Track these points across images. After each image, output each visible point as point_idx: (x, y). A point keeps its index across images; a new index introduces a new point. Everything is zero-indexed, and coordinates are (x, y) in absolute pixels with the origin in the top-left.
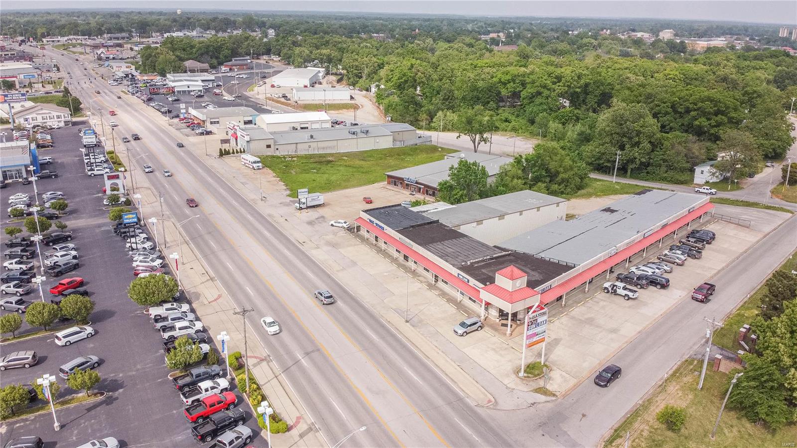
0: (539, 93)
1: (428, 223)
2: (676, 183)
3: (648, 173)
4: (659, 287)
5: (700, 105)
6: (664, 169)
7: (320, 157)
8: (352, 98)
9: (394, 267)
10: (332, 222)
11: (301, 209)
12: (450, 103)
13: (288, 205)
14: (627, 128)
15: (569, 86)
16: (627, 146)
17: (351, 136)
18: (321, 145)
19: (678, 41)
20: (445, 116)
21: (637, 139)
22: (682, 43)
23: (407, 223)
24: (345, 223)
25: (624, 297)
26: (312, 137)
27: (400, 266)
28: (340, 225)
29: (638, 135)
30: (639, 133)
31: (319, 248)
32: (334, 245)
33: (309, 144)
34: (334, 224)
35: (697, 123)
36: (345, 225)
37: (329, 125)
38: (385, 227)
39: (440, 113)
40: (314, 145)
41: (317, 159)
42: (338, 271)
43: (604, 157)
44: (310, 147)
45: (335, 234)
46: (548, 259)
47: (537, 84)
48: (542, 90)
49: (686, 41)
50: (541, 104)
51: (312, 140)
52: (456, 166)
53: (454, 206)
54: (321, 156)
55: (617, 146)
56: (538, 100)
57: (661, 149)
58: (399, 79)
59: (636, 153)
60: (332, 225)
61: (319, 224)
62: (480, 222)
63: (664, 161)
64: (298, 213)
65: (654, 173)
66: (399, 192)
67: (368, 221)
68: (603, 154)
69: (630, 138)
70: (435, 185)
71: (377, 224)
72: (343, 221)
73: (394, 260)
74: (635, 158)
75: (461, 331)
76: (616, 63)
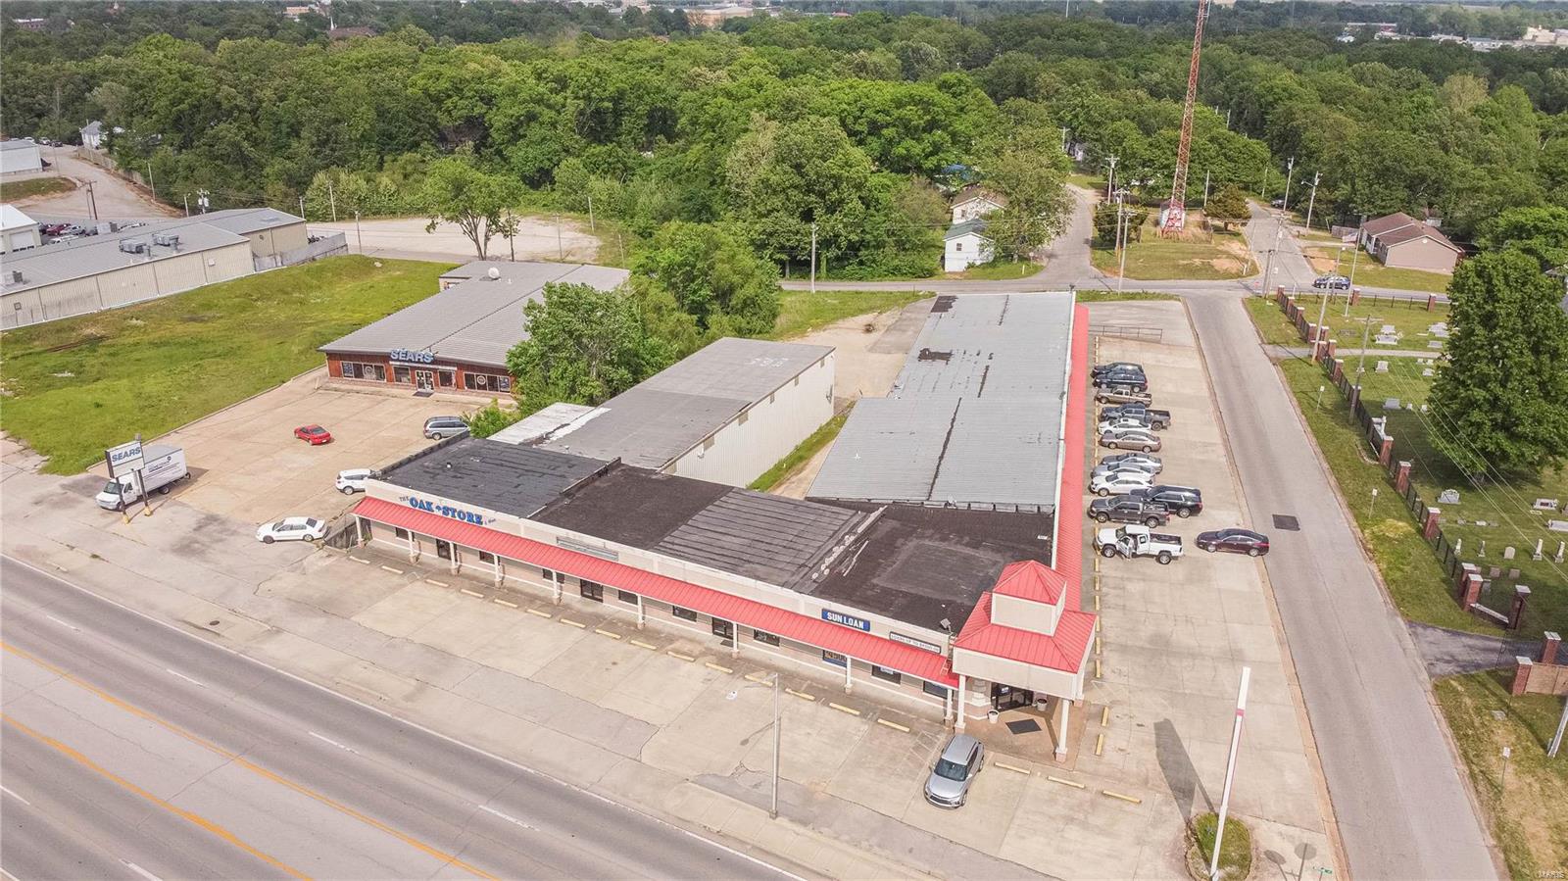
0: (532, 117)
1: (600, 474)
2: (920, 277)
3: (861, 263)
4: (1184, 512)
5: (896, 113)
6: (890, 250)
7: (58, 331)
8: (45, 164)
9: (575, 632)
10: (266, 530)
11: (122, 507)
12: (333, 150)
13: (61, 503)
14: (817, 173)
15: (588, 98)
16: (817, 213)
17: (133, 260)
18: (48, 296)
19: (672, 11)
20: (337, 181)
21: (834, 195)
22: (679, 12)
23: (547, 488)
24: (311, 523)
25: (1158, 558)
26: (18, 277)
27: (592, 622)
28: (300, 534)
29: (836, 186)
30: (837, 181)
31: (279, 631)
32: (326, 607)
33: (16, 299)
34: (275, 535)
35: (901, 150)
36: (314, 532)
37: (33, 239)
38: (487, 513)
39: (320, 177)
40: (29, 300)
41: (53, 340)
42: (408, 698)
43: (773, 240)
44: (18, 307)
45: (297, 567)
46: (963, 506)
47: (523, 96)
48: (538, 109)
49: (686, 11)
50: (544, 139)
51: (20, 287)
52: (541, 300)
53: (601, 410)
54: (59, 328)
55: (797, 214)
56: (535, 131)
57: (878, 211)
58: (173, 104)
59: (836, 223)
60: (268, 540)
61: (219, 546)
62: (708, 441)
63: (890, 233)
64: (120, 524)
65: (874, 261)
66: (379, 393)
67: (407, 504)
68: (771, 235)
69: (822, 195)
70: (501, 361)
71: (446, 510)
72: (303, 521)
73: (557, 610)
74: (837, 236)
75: (949, 791)
76: (630, 49)
